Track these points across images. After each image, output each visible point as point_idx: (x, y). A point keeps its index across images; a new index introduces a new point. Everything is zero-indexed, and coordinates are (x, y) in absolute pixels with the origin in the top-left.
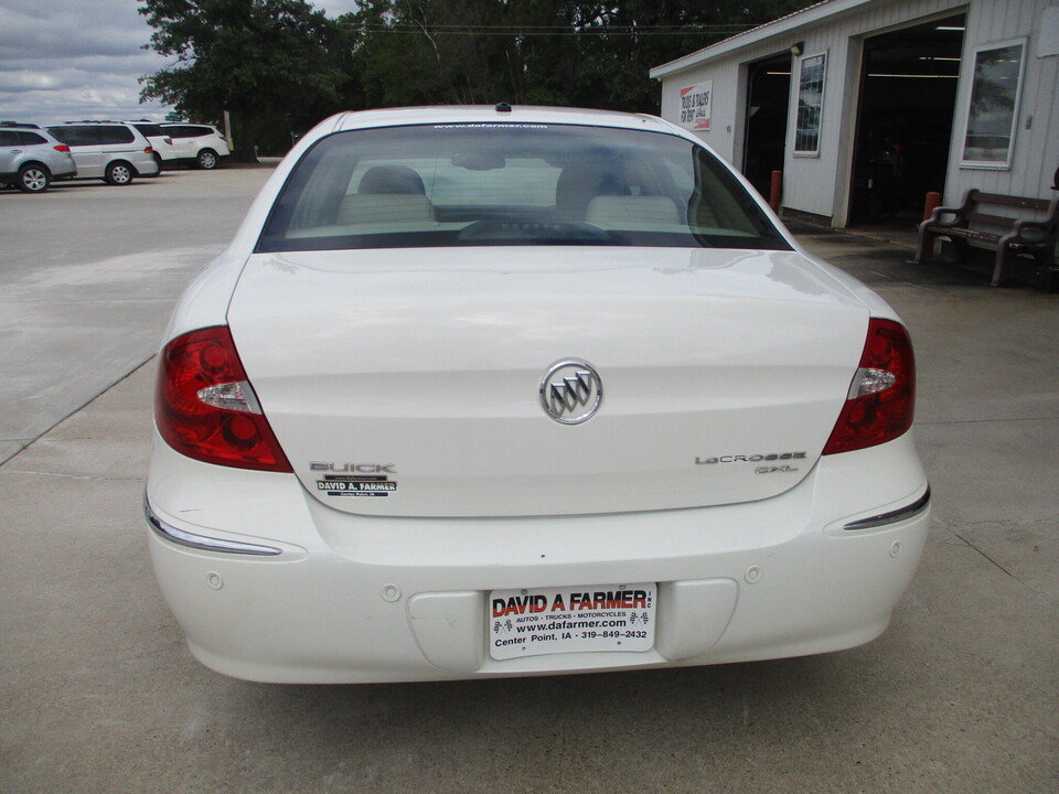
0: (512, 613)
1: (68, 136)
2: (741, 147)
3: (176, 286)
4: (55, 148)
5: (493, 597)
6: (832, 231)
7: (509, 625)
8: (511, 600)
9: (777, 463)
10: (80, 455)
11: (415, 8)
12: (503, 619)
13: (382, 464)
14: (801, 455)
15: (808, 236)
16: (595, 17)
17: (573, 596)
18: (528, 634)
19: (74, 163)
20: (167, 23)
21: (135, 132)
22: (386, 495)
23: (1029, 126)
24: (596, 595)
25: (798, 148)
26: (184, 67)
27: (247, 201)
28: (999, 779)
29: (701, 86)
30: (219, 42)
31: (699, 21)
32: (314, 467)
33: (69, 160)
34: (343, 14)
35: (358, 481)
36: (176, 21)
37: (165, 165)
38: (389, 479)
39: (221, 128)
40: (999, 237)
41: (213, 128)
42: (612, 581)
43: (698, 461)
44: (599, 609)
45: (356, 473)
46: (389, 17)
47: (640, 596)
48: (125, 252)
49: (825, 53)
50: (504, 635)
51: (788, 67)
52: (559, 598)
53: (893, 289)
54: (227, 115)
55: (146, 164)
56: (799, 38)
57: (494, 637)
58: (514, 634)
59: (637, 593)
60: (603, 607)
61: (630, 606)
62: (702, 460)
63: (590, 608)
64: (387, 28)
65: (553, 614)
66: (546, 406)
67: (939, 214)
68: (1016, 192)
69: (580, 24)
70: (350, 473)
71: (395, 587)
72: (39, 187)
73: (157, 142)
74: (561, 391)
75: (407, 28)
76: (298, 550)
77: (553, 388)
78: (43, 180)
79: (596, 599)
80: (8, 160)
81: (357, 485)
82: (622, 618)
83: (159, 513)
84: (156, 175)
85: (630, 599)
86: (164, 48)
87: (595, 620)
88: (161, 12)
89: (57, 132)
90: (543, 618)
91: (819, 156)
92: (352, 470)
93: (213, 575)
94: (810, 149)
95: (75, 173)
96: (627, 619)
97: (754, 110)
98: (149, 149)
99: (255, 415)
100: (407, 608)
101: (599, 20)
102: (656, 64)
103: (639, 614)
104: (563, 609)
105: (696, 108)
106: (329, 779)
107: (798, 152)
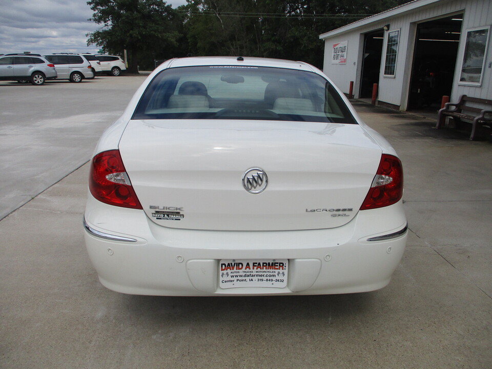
0: (229, 270)
1: (54, 60)
2: (360, 72)
3: (100, 130)
4: (48, 65)
5: (221, 263)
6: (400, 112)
7: (227, 274)
8: (229, 264)
9: (341, 213)
10: (56, 203)
11: (213, 3)
12: (225, 272)
13: (178, 207)
14: (351, 210)
15: (388, 115)
16: (296, 9)
17: (254, 263)
18: (235, 279)
19: (56, 73)
20: (100, 9)
21: (84, 59)
22: (180, 220)
23: (490, 67)
24: (263, 263)
25: (385, 73)
26: (107, 29)
27: (133, 92)
28: (433, 350)
29: (342, 43)
30: (124, 18)
31: (345, 12)
32: (151, 207)
33: (54, 71)
34: (180, 6)
35: (168, 214)
36: (104, 8)
37: (96, 74)
38: (181, 213)
39: (123, 57)
40: (475, 117)
41: (119, 57)
42: (270, 257)
43: (307, 211)
44: (264, 270)
45: (168, 210)
46: (201, 7)
47: (281, 265)
48: (77, 114)
49: (399, 30)
50: (225, 278)
51: (382, 35)
52: (248, 264)
53: (423, 140)
54: (125, 51)
55: (88, 73)
56: (388, 22)
57: (221, 279)
58: (229, 278)
59: (280, 263)
60: (266, 269)
61: (277, 269)
62: (309, 210)
63: (261, 269)
64: (200, 13)
65: (245, 270)
66: (245, 185)
67: (448, 106)
68: (483, 97)
69: (290, 12)
70: (165, 210)
71: (181, 257)
72: (40, 83)
73: (94, 64)
74: (251, 180)
75: (209, 13)
76: (144, 240)
77: (248, 179)
78: (42, 80)
79: (263, 265)
80: (28, 70)
81: (168, 215)
82: (274, 274)
83: (89, 224)
84: (93, 78)
85: (277, 266)
86: (98, 20)
87: (263, 274)
88: (97, 4)
89: (50, 58)
90: (241, 272)
91: (395, 77)
92: (166, 209)
93: (109, 249)
94: (391, 74)
95: (56, 77)
96: (276, 274)
97: (367, 55)
98: (90, 67)
99: (128, 186)
100: (186, 265)
101: (298, 11)
102: (323, 32)
103: (281, 272)
104: (250, 269)
105: (340, 53)
106: (154, 337)
107: (386, 75)
